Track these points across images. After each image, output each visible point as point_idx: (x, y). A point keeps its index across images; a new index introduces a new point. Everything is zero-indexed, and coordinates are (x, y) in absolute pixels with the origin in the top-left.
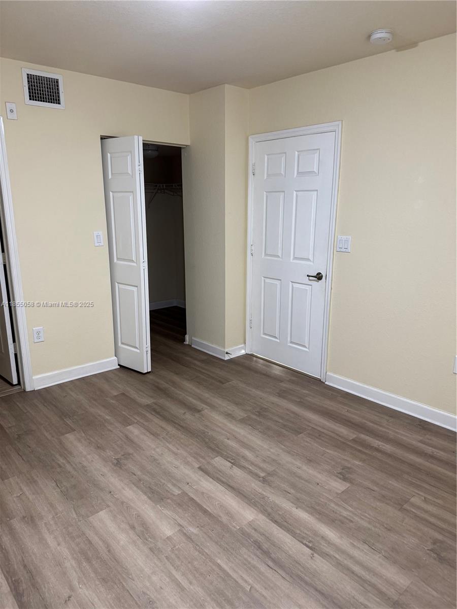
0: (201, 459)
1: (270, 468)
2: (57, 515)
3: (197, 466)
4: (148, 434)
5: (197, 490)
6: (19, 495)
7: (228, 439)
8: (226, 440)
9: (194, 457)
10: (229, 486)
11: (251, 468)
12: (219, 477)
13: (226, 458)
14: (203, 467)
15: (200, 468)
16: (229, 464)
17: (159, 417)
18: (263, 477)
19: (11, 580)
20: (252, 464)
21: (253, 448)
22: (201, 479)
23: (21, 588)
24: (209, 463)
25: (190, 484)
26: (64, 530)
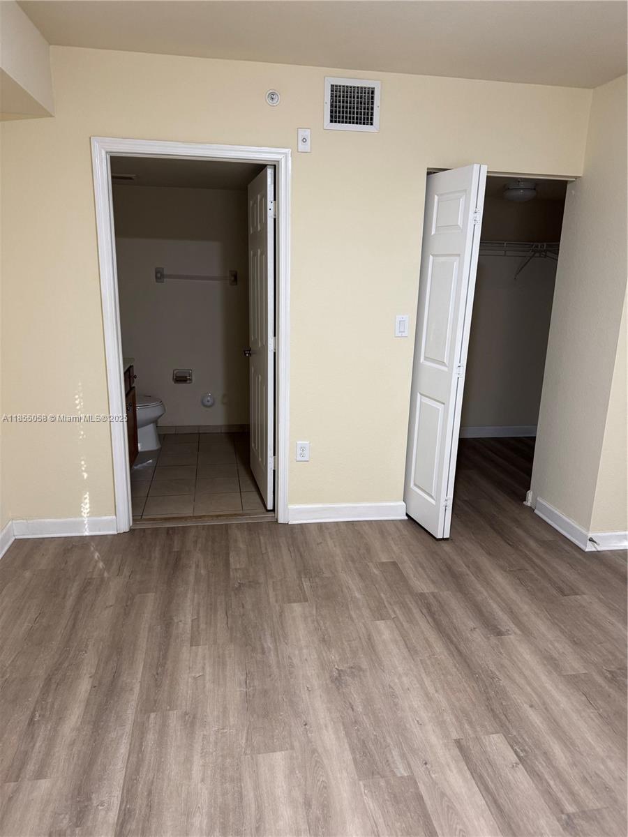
0: (467, 726)
1: (592, 803)
2: (223, 729)
3: (455, 735)
4: (401, 644)
5: (435, 783)
6: (197, 675)
7: (531, 706)
8: (526, 707)
9: (457, 717)
10: (495, 802)
11: (552, 783)
12: (485, 775)
13: (513, 742)
14: (463, 742)
15: (458, 743)
16: (514, 758)
17: (430, 620)
18: (568, 815)
19: (126, 806)
20: (558, 775)
21: (573, 744)
22: (453, 766)
23: (128, 827)
24: (477, 739)
25: (428, 766)
26: (220, 758)
